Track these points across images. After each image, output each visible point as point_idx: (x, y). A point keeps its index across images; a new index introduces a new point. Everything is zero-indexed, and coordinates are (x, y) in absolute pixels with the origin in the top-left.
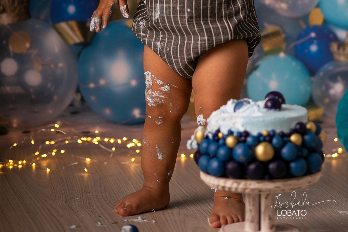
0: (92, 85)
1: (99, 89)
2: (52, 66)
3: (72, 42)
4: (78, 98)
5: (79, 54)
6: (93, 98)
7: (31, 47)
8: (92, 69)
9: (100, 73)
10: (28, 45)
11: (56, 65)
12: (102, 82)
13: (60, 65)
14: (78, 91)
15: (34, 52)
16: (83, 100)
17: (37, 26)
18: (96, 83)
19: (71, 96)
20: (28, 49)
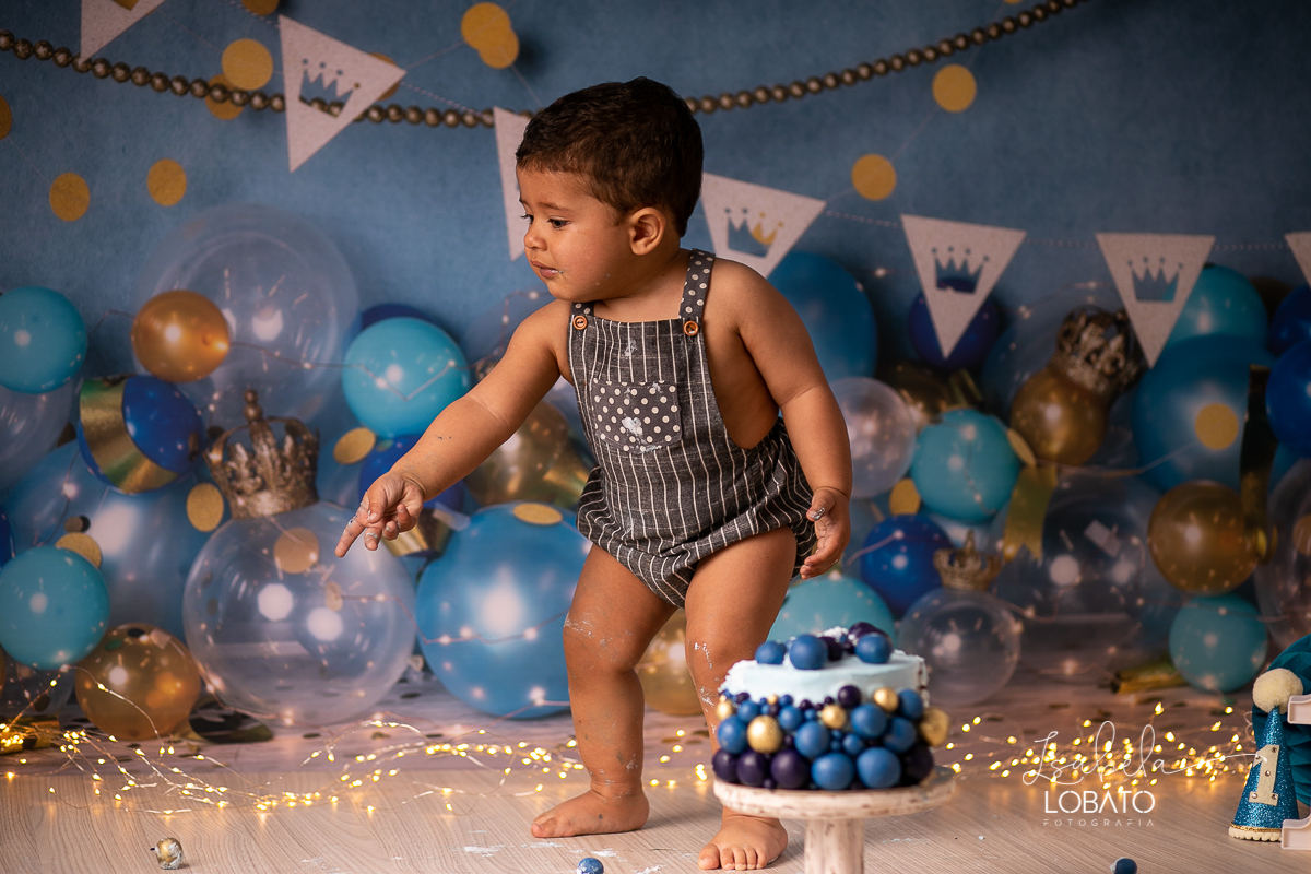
0: (445, 640)
1: (459, 648)
2: (364, 601)
3: (403, 551)
4: (418, 665)
5: (419, 575)
6: (448, 666)
7: (320, 561)
8: (445, 607)
9: (461, 615)
10: (313, 557)
11: (371, 598)
12: (466, 633)
13: (380, 598)
14: (417, 651)
15: (327, 571)
16: (426, 669)
17: (332, 519)
18: (454, 634)
19: (403, 662)
20: (314, 566)
